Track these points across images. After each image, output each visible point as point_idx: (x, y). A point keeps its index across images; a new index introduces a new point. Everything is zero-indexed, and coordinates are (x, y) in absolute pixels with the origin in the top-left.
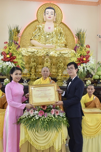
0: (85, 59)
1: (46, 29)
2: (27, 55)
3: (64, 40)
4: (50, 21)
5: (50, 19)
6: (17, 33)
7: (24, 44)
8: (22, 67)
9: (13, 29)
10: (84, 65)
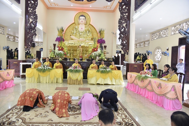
1: (80, 29)
6: (62, 31)
7: (66, 38)
8: (67, 53)
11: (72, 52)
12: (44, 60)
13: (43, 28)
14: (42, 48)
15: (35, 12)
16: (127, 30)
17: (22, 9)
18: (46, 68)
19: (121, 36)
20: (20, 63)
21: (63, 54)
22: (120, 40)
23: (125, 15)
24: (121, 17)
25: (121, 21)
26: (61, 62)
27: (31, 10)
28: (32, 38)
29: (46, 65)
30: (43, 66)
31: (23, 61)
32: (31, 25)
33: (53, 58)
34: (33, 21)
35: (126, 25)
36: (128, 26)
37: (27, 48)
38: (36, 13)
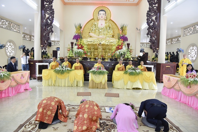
0: (120, 47)
1: (99, 26)
2: (87, 44)
3: (112, 32)
4: (102, 20)
5: (102, 18)
6: (80, 28)
7: (85, 36)
8: (87, 52)
9: (77, 26)
10: (120, 50)
11: (93, 50)
12: (62, 60)
13: (60, 24)
14: (59, 48)
15: (52, 6)
16: (156, 24)
17: (38, 4)
18: (64, 69)
19: (149, 31)
20: (36, 64)
21: (82, 52)
22: (149, 35)
23: (155, 6)
24: (149, 8)
25: (150, 13)
26: (81, 62)
27: (47, 4)
28: (49, 35)
29: (65, 65)
30: (61, 67)
31: (40, 62)
32: (47, 21)
33: (72, 58)
34: (49, 17)
35: (156, 18)
36: (158, 19)
37: (44, 46)
38: (53, 8)
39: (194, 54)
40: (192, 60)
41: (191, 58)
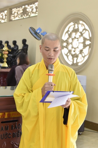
39: (81, 46)
40: (73, 64)
41: (70, 57)
